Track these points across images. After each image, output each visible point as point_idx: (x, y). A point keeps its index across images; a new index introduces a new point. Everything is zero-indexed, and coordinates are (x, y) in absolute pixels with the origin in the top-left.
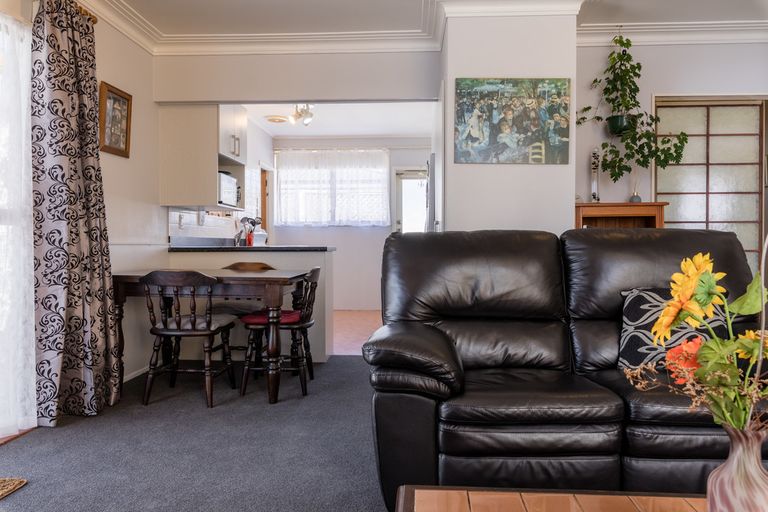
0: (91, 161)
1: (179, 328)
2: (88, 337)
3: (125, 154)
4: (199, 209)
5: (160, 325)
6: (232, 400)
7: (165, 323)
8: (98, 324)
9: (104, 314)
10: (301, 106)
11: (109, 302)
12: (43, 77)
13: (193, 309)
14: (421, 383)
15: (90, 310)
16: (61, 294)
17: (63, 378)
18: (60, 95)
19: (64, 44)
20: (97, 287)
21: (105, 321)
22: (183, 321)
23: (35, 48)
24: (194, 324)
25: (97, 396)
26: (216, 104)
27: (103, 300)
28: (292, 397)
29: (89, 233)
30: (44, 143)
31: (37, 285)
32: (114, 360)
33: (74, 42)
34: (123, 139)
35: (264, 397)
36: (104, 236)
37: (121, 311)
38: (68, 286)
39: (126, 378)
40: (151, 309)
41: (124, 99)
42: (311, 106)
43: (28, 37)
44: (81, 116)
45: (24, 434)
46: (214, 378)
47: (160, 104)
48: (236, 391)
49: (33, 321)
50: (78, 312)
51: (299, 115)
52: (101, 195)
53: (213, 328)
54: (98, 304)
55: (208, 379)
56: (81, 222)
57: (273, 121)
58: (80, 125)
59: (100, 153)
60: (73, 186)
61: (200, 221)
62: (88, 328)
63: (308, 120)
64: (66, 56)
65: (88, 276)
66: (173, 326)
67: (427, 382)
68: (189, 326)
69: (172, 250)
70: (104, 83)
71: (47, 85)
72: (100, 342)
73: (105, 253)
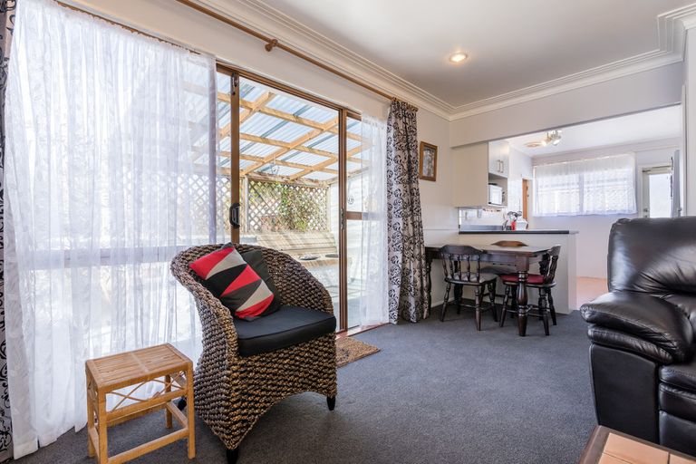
0: (414, 185)
1: (460, 280)
2: (412, 280)
3: (433, 179)
4: (478, 208)
5: (450, 277)
6: (494, 328)
7: (452, 276)
8: (417, 273)
9: (420, 268)
10: (551, 133)
11: (423, 261)
12: (391, 145)
13: (469, 268)
14: (638, 345)
15: (413, 265)
16: (399, 255)
17: (400, 300)
18: (399, 152)
19: (401, 126)
20: (417, 253)
21: (421, 272)
22: (463, 276)
23: (389, 131)
24: (469, 277)
25: (417, 313)
26: (487, 142)
27: (420, 260)
28: (538, 335)
29: (413, 224)
30: (392, 179)
31: (389, 251)
32: (426, 294)
33: (406, 123)
34: (432, 172)
35: (516, 331)
36: (420, 225)
37: (430, 267)
38: (403, 252)
39: (432, 305)
40: (445, 267)
41: (433, 149)
42: (559, 131)
43: (386, 126)
44: (409, 162)
45: (383, 325)
46: (481, 312)
47: (453, 148)
48: (497, 324)
49: (387, 269)
50: (407, 266)
51: (549, 139)
52: (419, 203)
53: (481, 281)
54: (417, 262)
55: (477, 312)
56: (409, 218)
57: (531, 146)
58: (408, 167)
59: (419, 180)
60: (405, 200)
61: (479, 215)
62: (412, 274)
63: (557, 142)
64: (402, 132)
65: (412, 246)
66: (457, 278)
67: (644, 345)
68: (466, 279)
69: (461, 233)
70: (422, 142)
71: (393, 148)
72: (418, 283)
73: (421, 235)
